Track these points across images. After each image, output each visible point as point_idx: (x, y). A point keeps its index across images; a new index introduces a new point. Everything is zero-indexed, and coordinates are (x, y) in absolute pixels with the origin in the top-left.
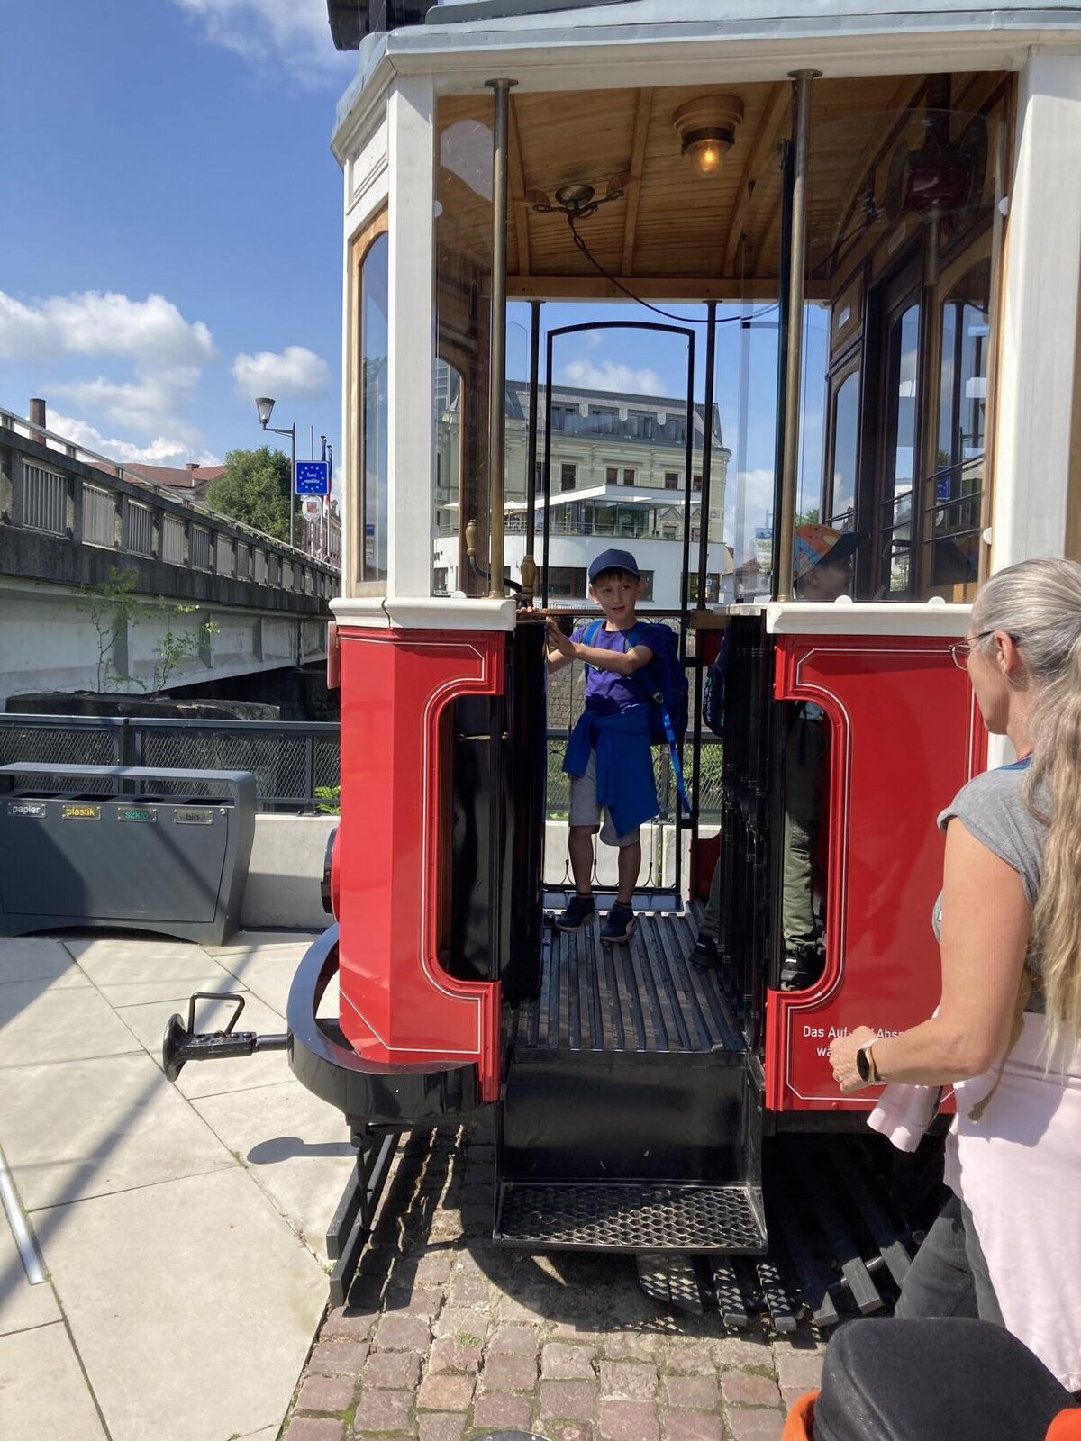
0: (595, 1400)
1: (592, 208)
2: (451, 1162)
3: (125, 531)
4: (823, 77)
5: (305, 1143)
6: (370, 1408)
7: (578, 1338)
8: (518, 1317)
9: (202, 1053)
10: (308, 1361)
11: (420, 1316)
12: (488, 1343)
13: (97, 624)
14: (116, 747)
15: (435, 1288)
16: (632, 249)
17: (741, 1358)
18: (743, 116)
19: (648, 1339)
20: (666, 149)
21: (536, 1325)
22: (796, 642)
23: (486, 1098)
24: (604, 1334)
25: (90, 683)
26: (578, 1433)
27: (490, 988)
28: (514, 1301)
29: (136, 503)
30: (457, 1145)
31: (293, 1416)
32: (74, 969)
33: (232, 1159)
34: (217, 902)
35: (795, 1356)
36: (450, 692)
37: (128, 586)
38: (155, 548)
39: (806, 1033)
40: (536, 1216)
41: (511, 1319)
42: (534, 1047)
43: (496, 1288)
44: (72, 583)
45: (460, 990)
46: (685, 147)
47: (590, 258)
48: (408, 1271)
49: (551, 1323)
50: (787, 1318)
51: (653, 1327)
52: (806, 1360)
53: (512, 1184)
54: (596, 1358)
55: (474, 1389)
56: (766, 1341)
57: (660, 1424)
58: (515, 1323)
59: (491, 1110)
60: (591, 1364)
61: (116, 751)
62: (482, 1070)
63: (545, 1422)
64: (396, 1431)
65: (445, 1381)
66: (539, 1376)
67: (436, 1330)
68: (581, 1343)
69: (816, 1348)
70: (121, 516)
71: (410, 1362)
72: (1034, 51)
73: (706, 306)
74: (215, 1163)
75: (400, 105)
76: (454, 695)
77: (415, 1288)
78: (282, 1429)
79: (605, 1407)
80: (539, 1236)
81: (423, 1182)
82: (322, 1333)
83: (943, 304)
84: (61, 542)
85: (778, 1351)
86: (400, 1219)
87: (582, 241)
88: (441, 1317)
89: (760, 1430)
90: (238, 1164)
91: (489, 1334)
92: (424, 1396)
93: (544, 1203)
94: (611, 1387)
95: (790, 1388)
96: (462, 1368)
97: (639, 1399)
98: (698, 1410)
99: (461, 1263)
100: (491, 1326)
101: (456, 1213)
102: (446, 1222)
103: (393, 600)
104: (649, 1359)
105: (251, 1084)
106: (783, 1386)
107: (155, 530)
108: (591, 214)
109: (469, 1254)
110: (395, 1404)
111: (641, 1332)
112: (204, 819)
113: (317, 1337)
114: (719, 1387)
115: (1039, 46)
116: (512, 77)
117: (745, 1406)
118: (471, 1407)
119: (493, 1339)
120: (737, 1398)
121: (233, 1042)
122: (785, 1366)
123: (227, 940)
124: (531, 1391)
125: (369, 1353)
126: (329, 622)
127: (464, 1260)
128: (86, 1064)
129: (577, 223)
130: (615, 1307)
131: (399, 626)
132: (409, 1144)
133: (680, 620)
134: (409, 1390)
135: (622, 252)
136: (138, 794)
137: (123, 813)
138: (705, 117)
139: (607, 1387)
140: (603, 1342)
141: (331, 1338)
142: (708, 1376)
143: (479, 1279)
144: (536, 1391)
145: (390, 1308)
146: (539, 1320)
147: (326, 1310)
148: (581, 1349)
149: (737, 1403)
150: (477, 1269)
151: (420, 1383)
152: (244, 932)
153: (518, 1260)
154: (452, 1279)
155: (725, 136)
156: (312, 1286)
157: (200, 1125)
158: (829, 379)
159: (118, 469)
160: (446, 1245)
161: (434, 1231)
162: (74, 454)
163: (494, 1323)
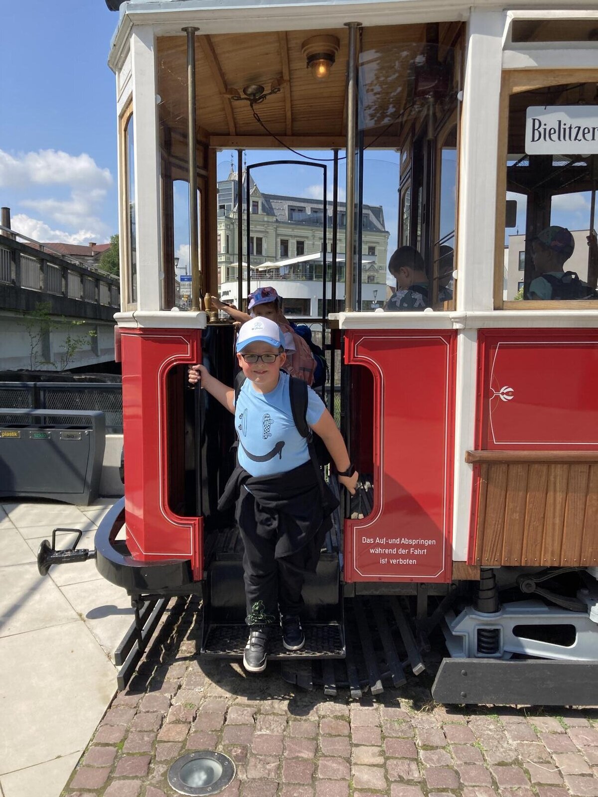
0: (252, 734)
1: (263, 98)
2: (195, 616)
3: (46, 281)
4: (363, 26)
5: (119, 608)
6: (132, 741)
7: (248, 704)
8: (218, 694)
9: (59, 561)
10: (103, 718)
11: (166, 695)
12: (200, 707)
13: (30, 332)
14: (30, 399)
15: (176, 680)
16: (290, 121)
17: (332, 712)
18: (339, 47)
19: (285, 704)
20: (300, 64)
21: (227, 698)
22: (355, 334)
23: (195, 579)
24: (262, 702)
25: (26, 366)
26: (240, 751)
27: (196, 520)
28: (217, 686)
29: (52, 265)
30: (199, 607)
31: (91, 746)
32: (7, 519)
33: (78, 617)
34: (84, 481)
35: (361, 710)
36: (173, 362)
37: (46, 311)
38: (63, 289)
39: (364, 541)
40: (226, 641)
41: (214, 695)
42: (227, 552)
43: (208, 679)
44: (15, 310)
45: (181, 522)
46: (308, 64)
47: (262, 125)
48: (163, 672)
49: (235, 696)
50: (357, 691)
51: (288, 697)
52: (367, 712)
53: (215, 625)
54: (255, 714)
55: (189, 730)
56: (348, 703)
57: (284, 745)
58: (216, 697)
59: (199, 585)
60: (253, 716)
61: (30, 401)
62: (193, 564)
63: (224, 746)
64: (144, 752)
65: (174, 727)
66: (224, 723)
67: (173, 701)
68: (249, 706)
69: (373, 706)
70: (43, 272)
71: (157, 718)
72: (472, 10)
73: (333, 152)
74: (68, 619)
75: (135, 42)
76: (175, 363)
77: (165, 681)
78: (84, 753)
79: (256, 738)
80: (226, 651)
81: (178, 627)
82: (113, 704)
83: (441, 149)
84: (8, 287)
85: (353, 708)
86: (162, 646)
87: (258, 117)
88: (177, 695)
89: (336, 747)
90: (80, 619)
91: (201, 703)
92: (162, 735)
93: (231, 635)
94: (261, 727)
95: (356, 727)
96: (184, 720)
97: (275, 733)
98: (305, 738)
99: (192, 667)
100: (203, 699)
101: (193, 642)
102: (187, 647)
103: (139, 313)
104: (284, 713)
105: (94, 578)
106: (352, 725)
107: (63, 280)
108: (263, 100)
109: (197, 663)
110: (146, 739)
111: (281, 700)
112: (77, 437)
113: (110, 707)
114: (319, 726)
115: (475, 7)
116: (196, 26)
117: (331, 735)
118: (186, 739)
119: (203, 705)
120: (327, 732)
121: (76, 554)
122: (355, 715)
123: (91, 503)
124: (219, 731)
125: (136, 714)
126: (115, 326)
127: (194, 666)
128: (6, 569)
129: (255, 106)
130: (270, 688)
131: (143, 327)
132: (174, 608)
133: (322, 324)
134: (154, 732)
135: (285, 122)
136: (43, 425)
137: (32, 435)
138: (318, 47)
139: (259, 728)
140: (261, 705)
141: (117, 706)
142: (313, 721)
143: (200, 675)
144: (221, 730)
145: (150, 691)
146: (228, 695)
147: (117, 692)
148: (248, 709)
149: (327, 734)
150: (200, 670)
151: (161, 728)
152: (101, 498)
153: (222, 665)
154: (185, 675)
155: (330, 58)
156: (110, 681)
157: (62, 600)
158: (400, 191)
159: (41, 245)
160: (185, 659)
161: (180, 652)
162: (15, 238)
163: (205, 697)
